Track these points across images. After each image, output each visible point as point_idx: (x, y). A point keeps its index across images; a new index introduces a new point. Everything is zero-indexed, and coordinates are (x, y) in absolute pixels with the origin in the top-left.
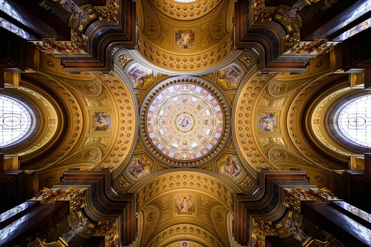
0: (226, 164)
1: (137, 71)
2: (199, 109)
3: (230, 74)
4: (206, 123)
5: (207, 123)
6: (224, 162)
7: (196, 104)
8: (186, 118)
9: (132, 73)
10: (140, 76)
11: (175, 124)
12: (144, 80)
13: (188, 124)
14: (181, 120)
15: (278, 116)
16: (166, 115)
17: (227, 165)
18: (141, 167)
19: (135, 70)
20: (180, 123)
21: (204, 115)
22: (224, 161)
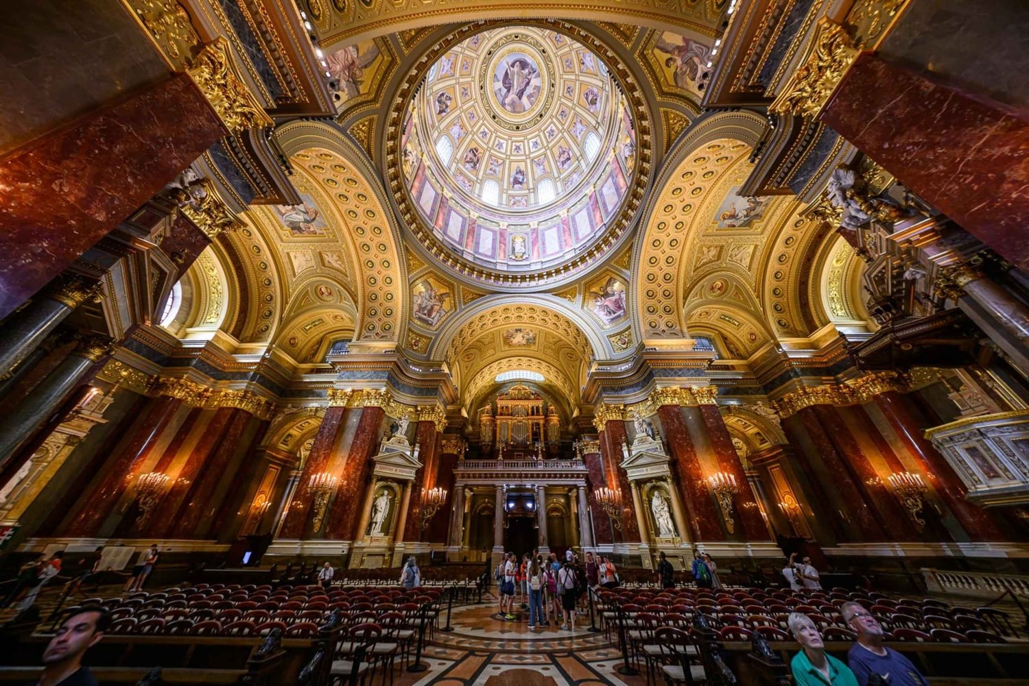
0: (357, 62)
1: (610, 313)
2: (474, 151)
3: (432, 307)
4: (443, 98)
5: (439, 102)
6: (366, 67)
7: (485, 173)
8: (513, 104)
9: (620, 312)
10: (608, 302)
11: (552, 75)
12: (604, 291)
13: (506, 73)
14: (532, 92)
15: (278, 228)
16: (579, 126)
17: (353, 62)
18: (692, 49)
19: (613, 316)
20: (535, 82)
21: (455, 130)
22: (366, 71)
